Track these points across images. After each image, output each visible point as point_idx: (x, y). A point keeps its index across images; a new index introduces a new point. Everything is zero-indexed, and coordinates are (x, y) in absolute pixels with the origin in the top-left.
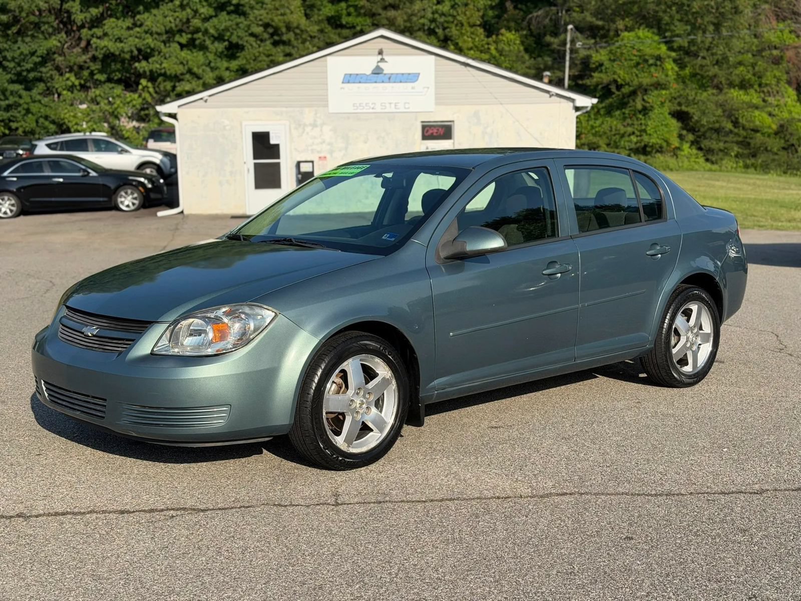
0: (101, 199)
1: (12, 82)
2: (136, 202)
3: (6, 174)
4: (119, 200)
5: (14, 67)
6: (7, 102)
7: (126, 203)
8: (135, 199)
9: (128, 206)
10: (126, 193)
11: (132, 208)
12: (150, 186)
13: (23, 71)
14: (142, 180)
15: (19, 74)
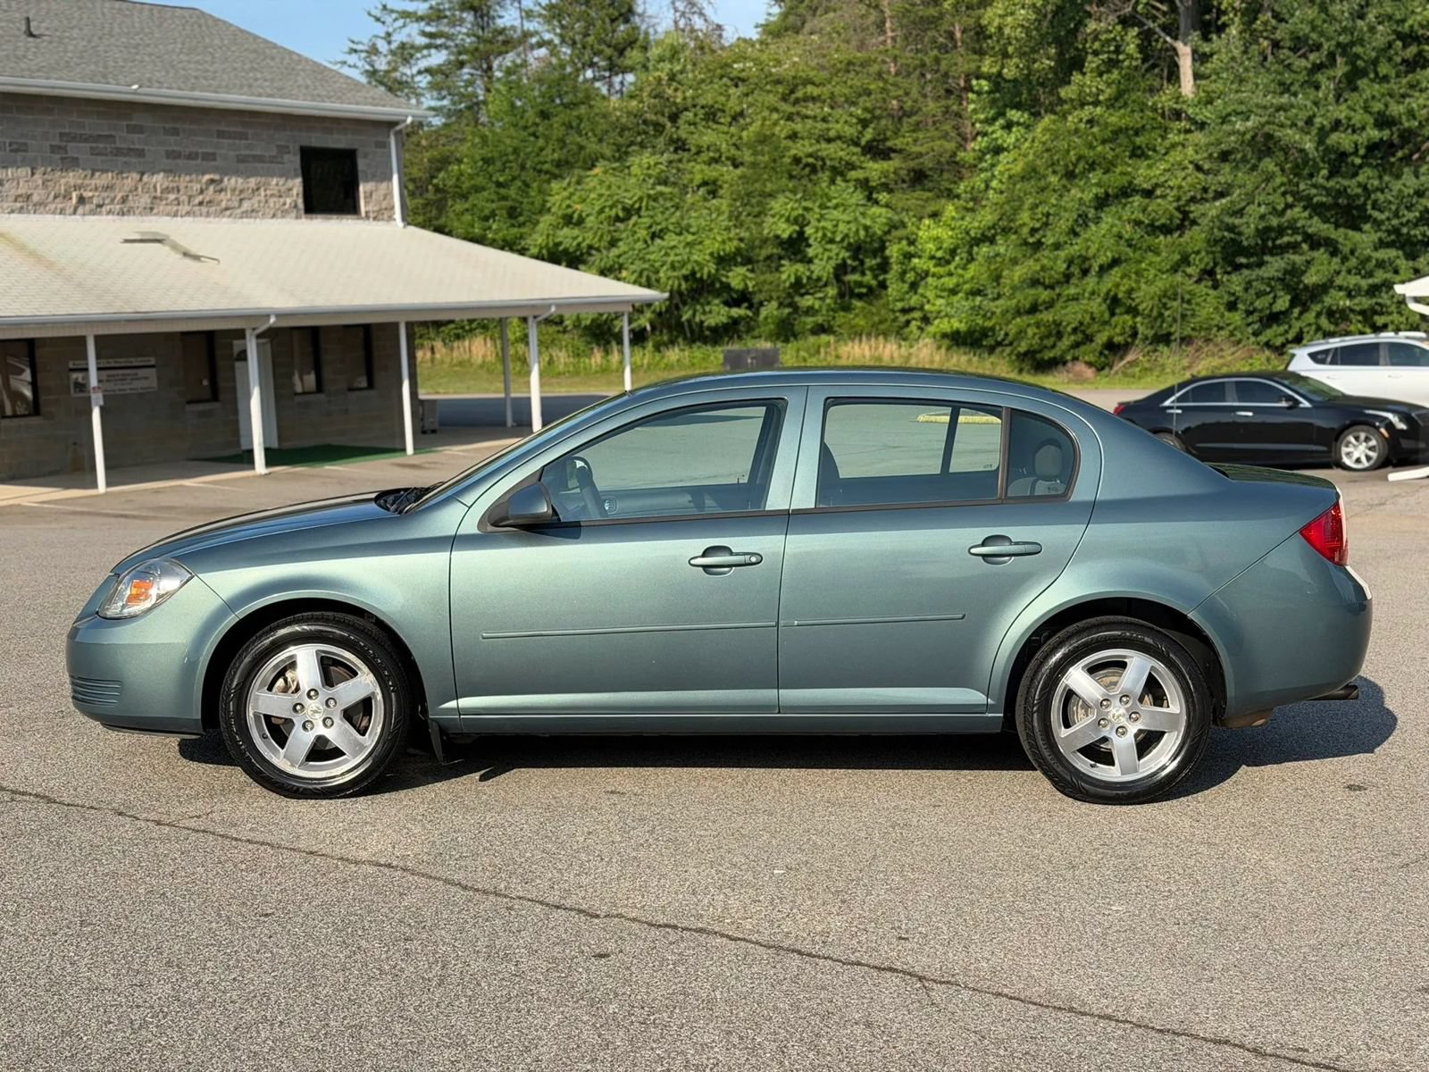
0: (1314, 448)
1: (1382, 244)
2: (1373, 455)
3: (1167, 403)
4: (1344, 450)
5: (1388, 219)
6: (1370, 281)
7: (1356, 455)
8: (1371, 449)
9: (1358, 461)
10: (1357, 438)
11: (1365, 464)
12: (1402, 426)
13: (1402, 224)
14: (1390, 416)
15: (1396, 231)
